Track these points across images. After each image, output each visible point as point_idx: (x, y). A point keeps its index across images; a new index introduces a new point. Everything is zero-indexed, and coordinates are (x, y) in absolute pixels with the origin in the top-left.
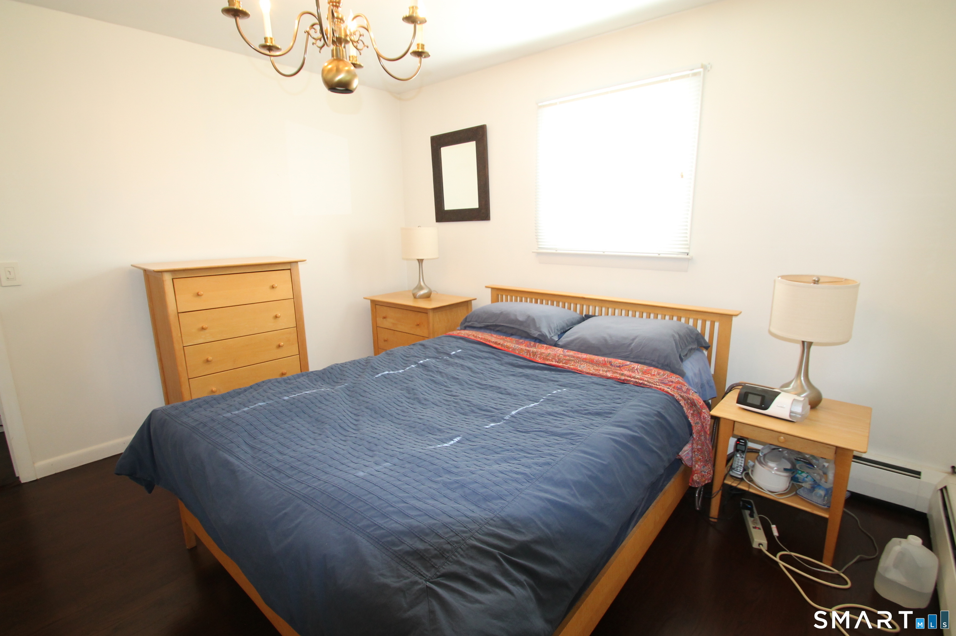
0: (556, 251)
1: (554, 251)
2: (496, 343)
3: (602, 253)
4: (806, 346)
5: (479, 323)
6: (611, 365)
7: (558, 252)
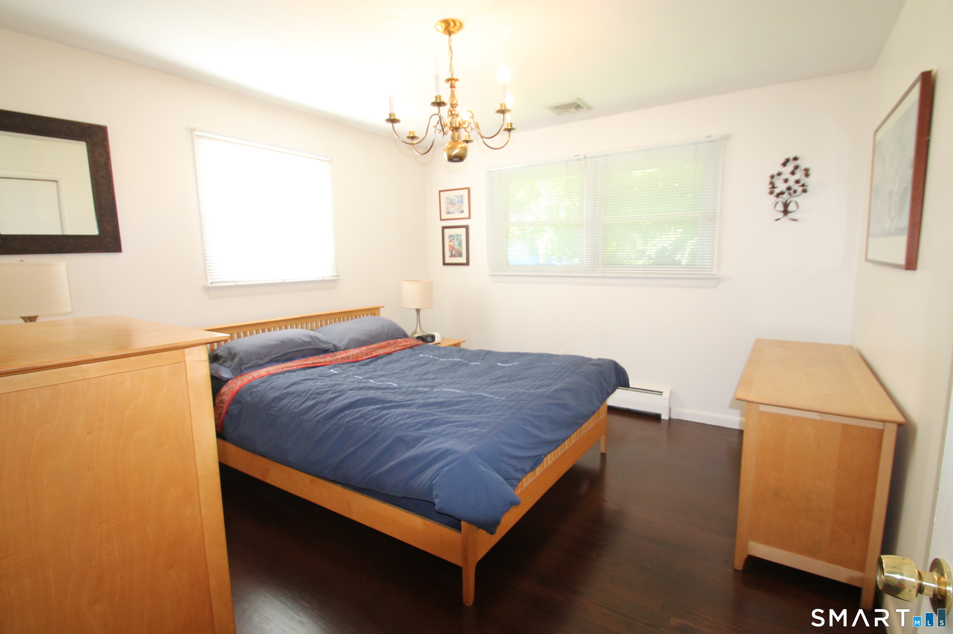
0: (236, 283)
1: (234, 284)
2: (313, 363)
3: (282, 281)
4: (418, 311)
5: (261, 359)
6: (390, 344)
7: (238, 284)
